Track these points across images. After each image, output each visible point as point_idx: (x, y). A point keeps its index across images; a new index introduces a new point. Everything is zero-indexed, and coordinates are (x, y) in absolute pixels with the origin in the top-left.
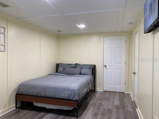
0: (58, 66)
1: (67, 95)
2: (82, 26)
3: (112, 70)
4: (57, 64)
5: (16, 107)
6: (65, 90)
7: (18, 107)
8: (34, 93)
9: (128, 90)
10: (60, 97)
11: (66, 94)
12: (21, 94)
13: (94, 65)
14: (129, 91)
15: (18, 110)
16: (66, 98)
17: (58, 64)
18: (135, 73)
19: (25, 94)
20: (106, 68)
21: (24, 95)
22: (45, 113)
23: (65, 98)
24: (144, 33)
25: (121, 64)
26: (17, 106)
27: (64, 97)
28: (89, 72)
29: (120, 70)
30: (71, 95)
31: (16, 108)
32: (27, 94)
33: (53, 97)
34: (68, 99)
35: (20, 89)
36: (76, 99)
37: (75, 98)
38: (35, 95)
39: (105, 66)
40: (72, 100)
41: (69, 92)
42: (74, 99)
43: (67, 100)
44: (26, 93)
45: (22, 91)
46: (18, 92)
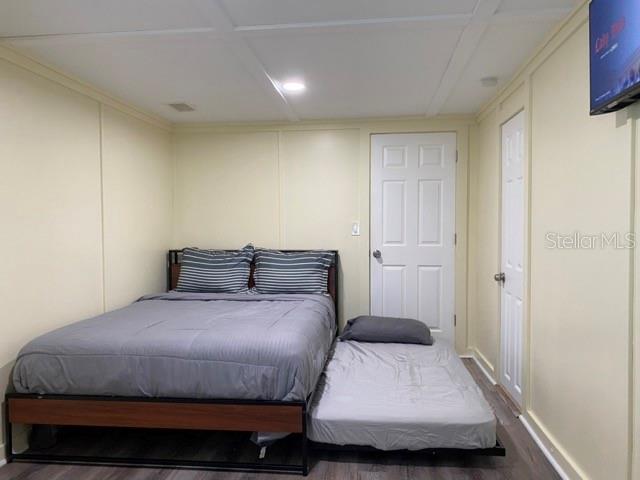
0: (173, 261)
1: (259, 380)
2: (292, 87)
3: (402, 271)
4: (170, 251)
5: (10, 457)
6: (248, 361)
7: (18, 456)
8: (100, 386)
9: (466, 346)
10: (226, 395)
11: (255, 378)
12: (34, 395)
13: (333, 252)
14: (470, 347)
15: (19, 467)
16: (253, 394)
17: (176, 252)
18: (501, 278)
19: (52, 391)
20: (381, 262)
21: (47, 396)
22: (158, 471)
23: (248, 396)
24: (591, 114)
25: (437, 242)
26: (14, 453)
27: (246, 393)
28: (318, 279)
29: (437, 268)
30: (273, 380)
31: (9, 461)
32: (62, 391)
33: (193, 396)
34: (264, 397)
35: (28, 373)
36: (297, 398)
37: (294, 390)
38: (102, 393)
39: (377, 255)
40: (279, 403)
41: (267, 370)
42: (289, 397)
43: (259, 402)
44: (56, 385)
45: (39, 380)
46: (17, 386)
